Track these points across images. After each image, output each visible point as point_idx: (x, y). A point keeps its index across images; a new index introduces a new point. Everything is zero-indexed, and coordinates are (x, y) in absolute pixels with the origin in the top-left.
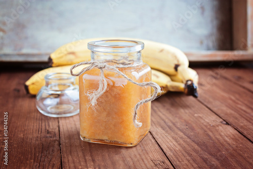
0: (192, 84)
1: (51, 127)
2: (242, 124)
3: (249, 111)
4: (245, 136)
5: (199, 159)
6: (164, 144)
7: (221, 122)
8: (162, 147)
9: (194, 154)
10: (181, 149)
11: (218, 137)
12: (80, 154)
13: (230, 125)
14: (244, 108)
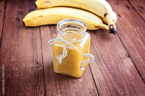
0: (113, 28)
1: (39, 58)
2: (136, 57)
3: (142, 44)
4: (137, 68)
5: (111, 88)
6: (95, 75)
7: (126, 55)
8: (94, 77)
9: (109, 84)
10: (104, 80)
11: (123, 69)
12: (54, 83)
13: (131, 58)
14: (140, 41)
